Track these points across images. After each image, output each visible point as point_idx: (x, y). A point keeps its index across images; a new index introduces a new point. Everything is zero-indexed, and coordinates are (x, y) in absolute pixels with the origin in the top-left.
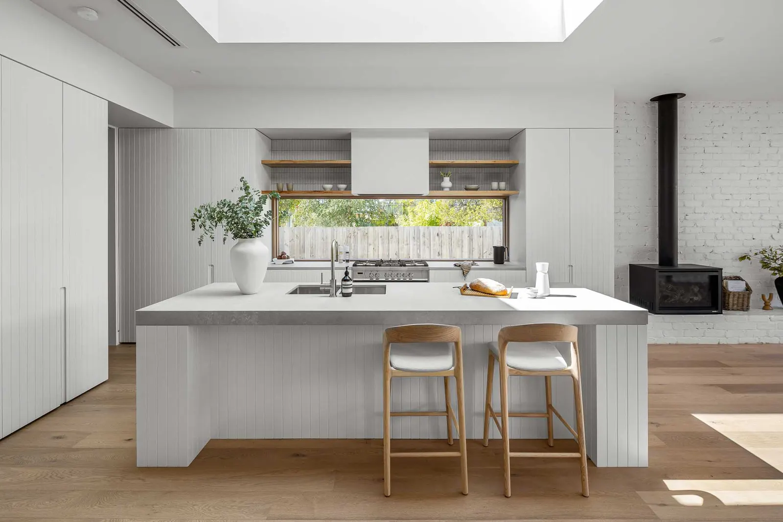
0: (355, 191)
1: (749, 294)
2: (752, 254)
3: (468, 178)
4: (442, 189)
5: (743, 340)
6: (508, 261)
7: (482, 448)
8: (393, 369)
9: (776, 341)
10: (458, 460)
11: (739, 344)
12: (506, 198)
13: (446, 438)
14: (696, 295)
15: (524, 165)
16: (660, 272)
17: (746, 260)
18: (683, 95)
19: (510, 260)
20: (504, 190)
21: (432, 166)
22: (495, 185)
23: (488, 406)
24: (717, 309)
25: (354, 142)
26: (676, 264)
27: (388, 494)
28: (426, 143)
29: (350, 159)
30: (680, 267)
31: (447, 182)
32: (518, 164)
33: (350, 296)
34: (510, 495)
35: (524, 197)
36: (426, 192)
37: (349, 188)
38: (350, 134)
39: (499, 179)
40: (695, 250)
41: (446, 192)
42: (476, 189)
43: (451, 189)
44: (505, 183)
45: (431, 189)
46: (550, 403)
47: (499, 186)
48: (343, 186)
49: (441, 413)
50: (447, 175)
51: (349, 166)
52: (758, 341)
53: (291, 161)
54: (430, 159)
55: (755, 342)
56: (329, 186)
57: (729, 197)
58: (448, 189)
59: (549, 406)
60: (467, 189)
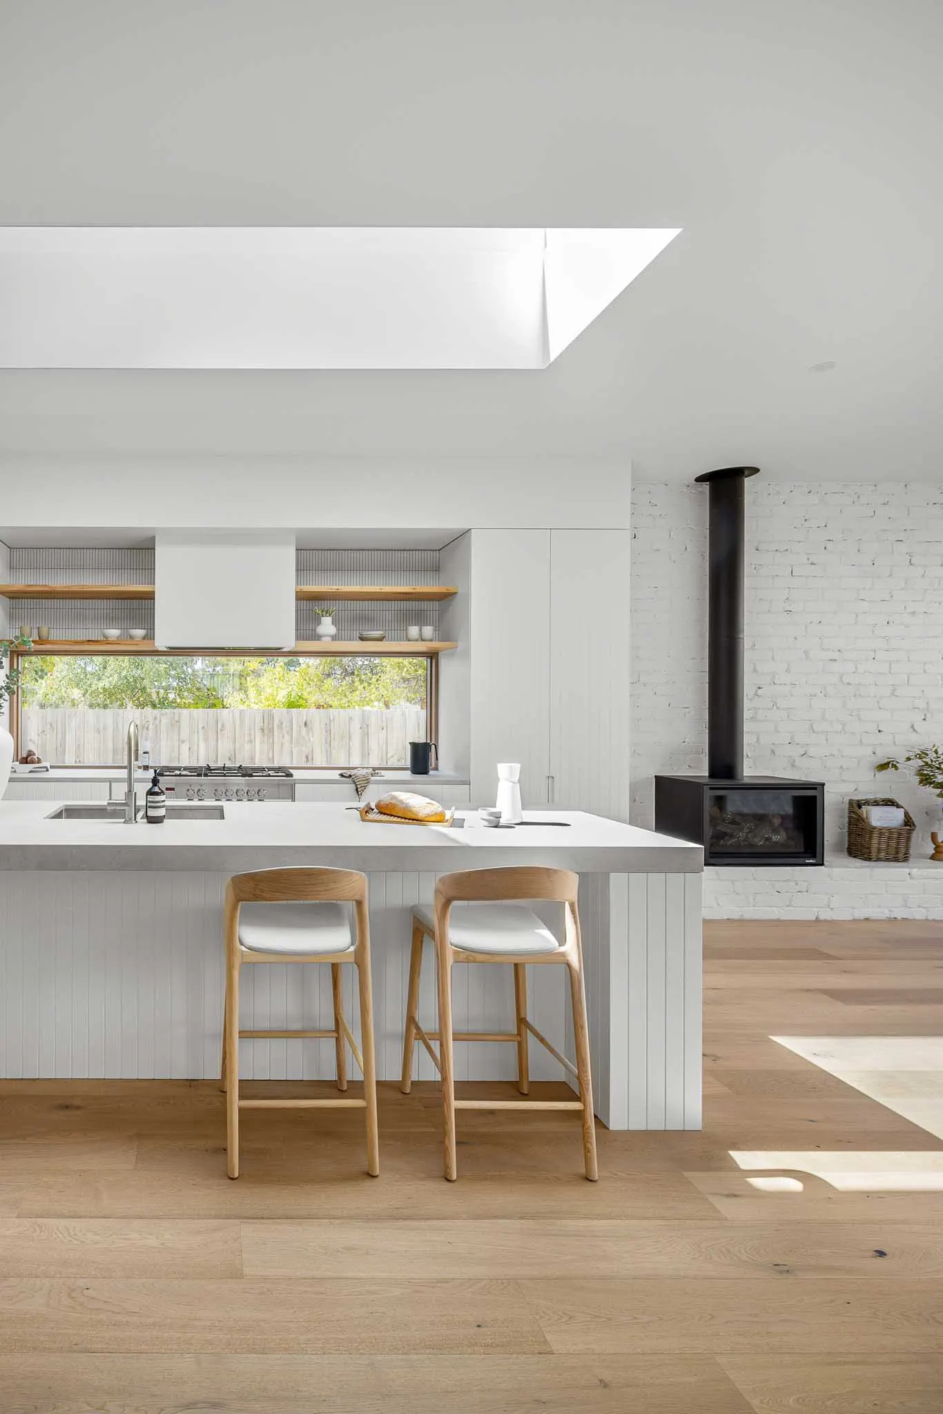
0: (161, 643)
2: (902, 760)
3: (365, 619)
4: (318, 637)
5: (861, 913)
6: (436, 769)
7: (400, 1096)
8: (244, 949)
9: (919, 914)
10: (362, 1112)
11: (854, 920)
12: (433, 656)
13: (334, 1077)
14: (775, 831)
15: (467, 597)
16: (711, 789)
18: (755, 470)
19: (440, 769)
20: (431, 640)
21: (301, 597)
22: (414, 631)
23: (411, 1020)
24: (814, 856)
25: (163, 555)
26: (739, 777)
27: (233, 1175)
28: (290, 554)
29: (152, 582)
30: (746, 781)
31: (327, 626)
32: (455, 593)
33: (161, 822)
34: (454, 1177)
35: (467, 654)
36: (290, 643)
37: (150, 636)
38: (153, 539)
39: (420, 619)
40: (773, 752)
41: (326, 644)
42: (381, 639)
43: (334, 638)
44: (431, 627)
45: (299, 637)
46: (522, 1016)
47: (421, 635)
48: (139, 633)
49: (324, 1033)
50: (327, 613)
51: (150, 596)
52: (888, 916)
53: (48, 586)
54: (297, 584)
55: (883, 917)
56: (114, 633)
57: (835, 655)
58: (329, 639)
59: (522, 1021)
60: (362, 639)
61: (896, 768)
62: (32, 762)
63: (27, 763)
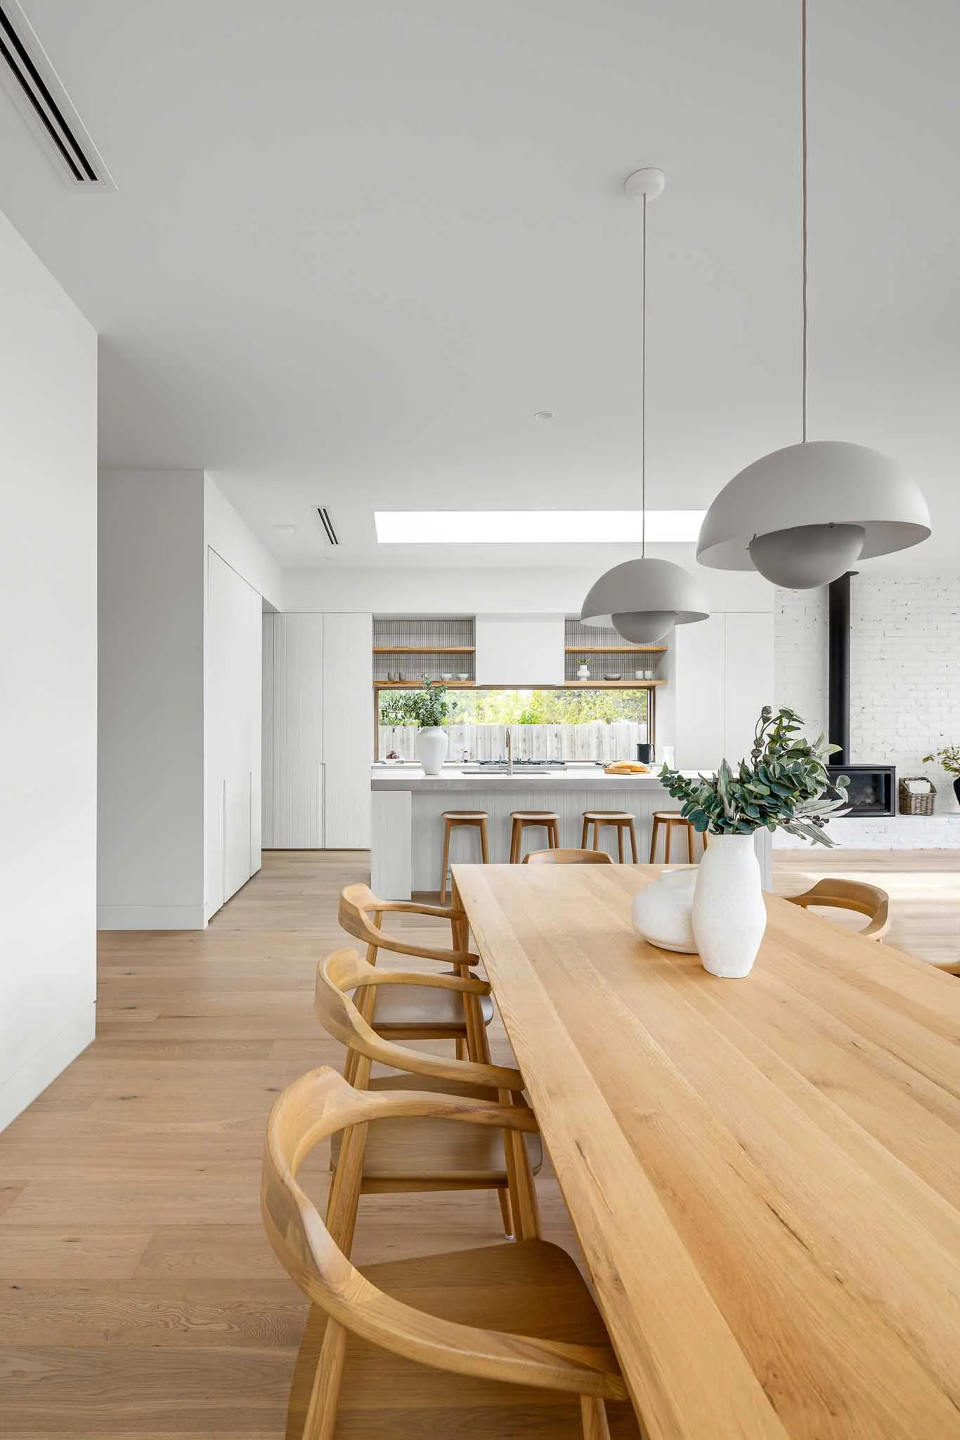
0: (478, 683)
1: (933, 797)
2: (935, 754)
3: (605, 665)
4: (578, 678)
6: (654, 761)
11: (916, 850)
12: (652, 689)
14: (868, 797)
15: (674, 651)
17: (930, 761)
18: (856, 573)
19: (656, 761)
20: (651, 680)
21: (567, 652)
22: (639, 674)
24: (890, 810)
25: (479, 627)
26: (848, 763)
28: (561, 626)
29: (473, 644)
30: (851, 765)
31: (584, 671)
32: (666, 650)
35: (674, 687)
36: (562, 682)
37: (472, 678)
38: (474, 617)
39: (644, 666)
40: (872, 749)
41: (583, 682)
42: (618, 679)
43: (589, 679)
44: (651, 672)
45: (566, 679)
47: (644, 676)
48: (466, 675)
50: (584, 662)
51: (472, 652)
53: (405, 647)
54: (566, 645)
56: (448, 676)
57: (913, 687)
58: (585, 679)
60: (607, 679)
61: (933, 760)
62: (395, 758)
63: (391, 758)
